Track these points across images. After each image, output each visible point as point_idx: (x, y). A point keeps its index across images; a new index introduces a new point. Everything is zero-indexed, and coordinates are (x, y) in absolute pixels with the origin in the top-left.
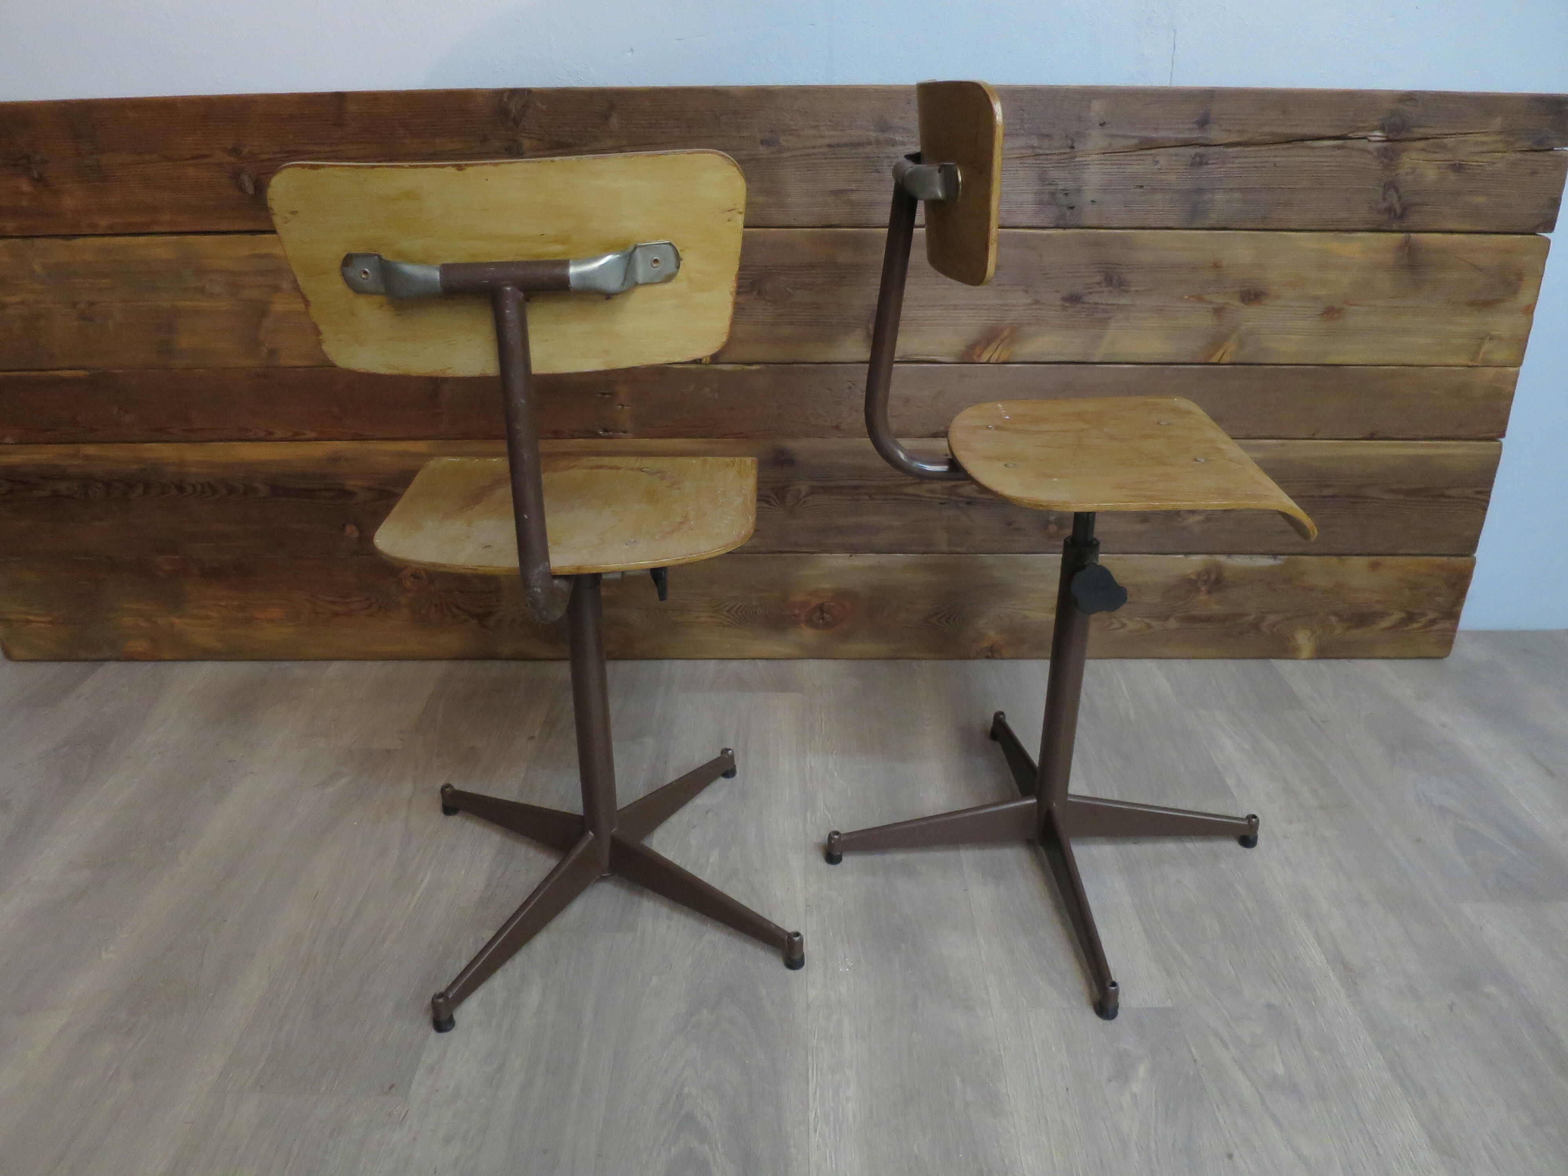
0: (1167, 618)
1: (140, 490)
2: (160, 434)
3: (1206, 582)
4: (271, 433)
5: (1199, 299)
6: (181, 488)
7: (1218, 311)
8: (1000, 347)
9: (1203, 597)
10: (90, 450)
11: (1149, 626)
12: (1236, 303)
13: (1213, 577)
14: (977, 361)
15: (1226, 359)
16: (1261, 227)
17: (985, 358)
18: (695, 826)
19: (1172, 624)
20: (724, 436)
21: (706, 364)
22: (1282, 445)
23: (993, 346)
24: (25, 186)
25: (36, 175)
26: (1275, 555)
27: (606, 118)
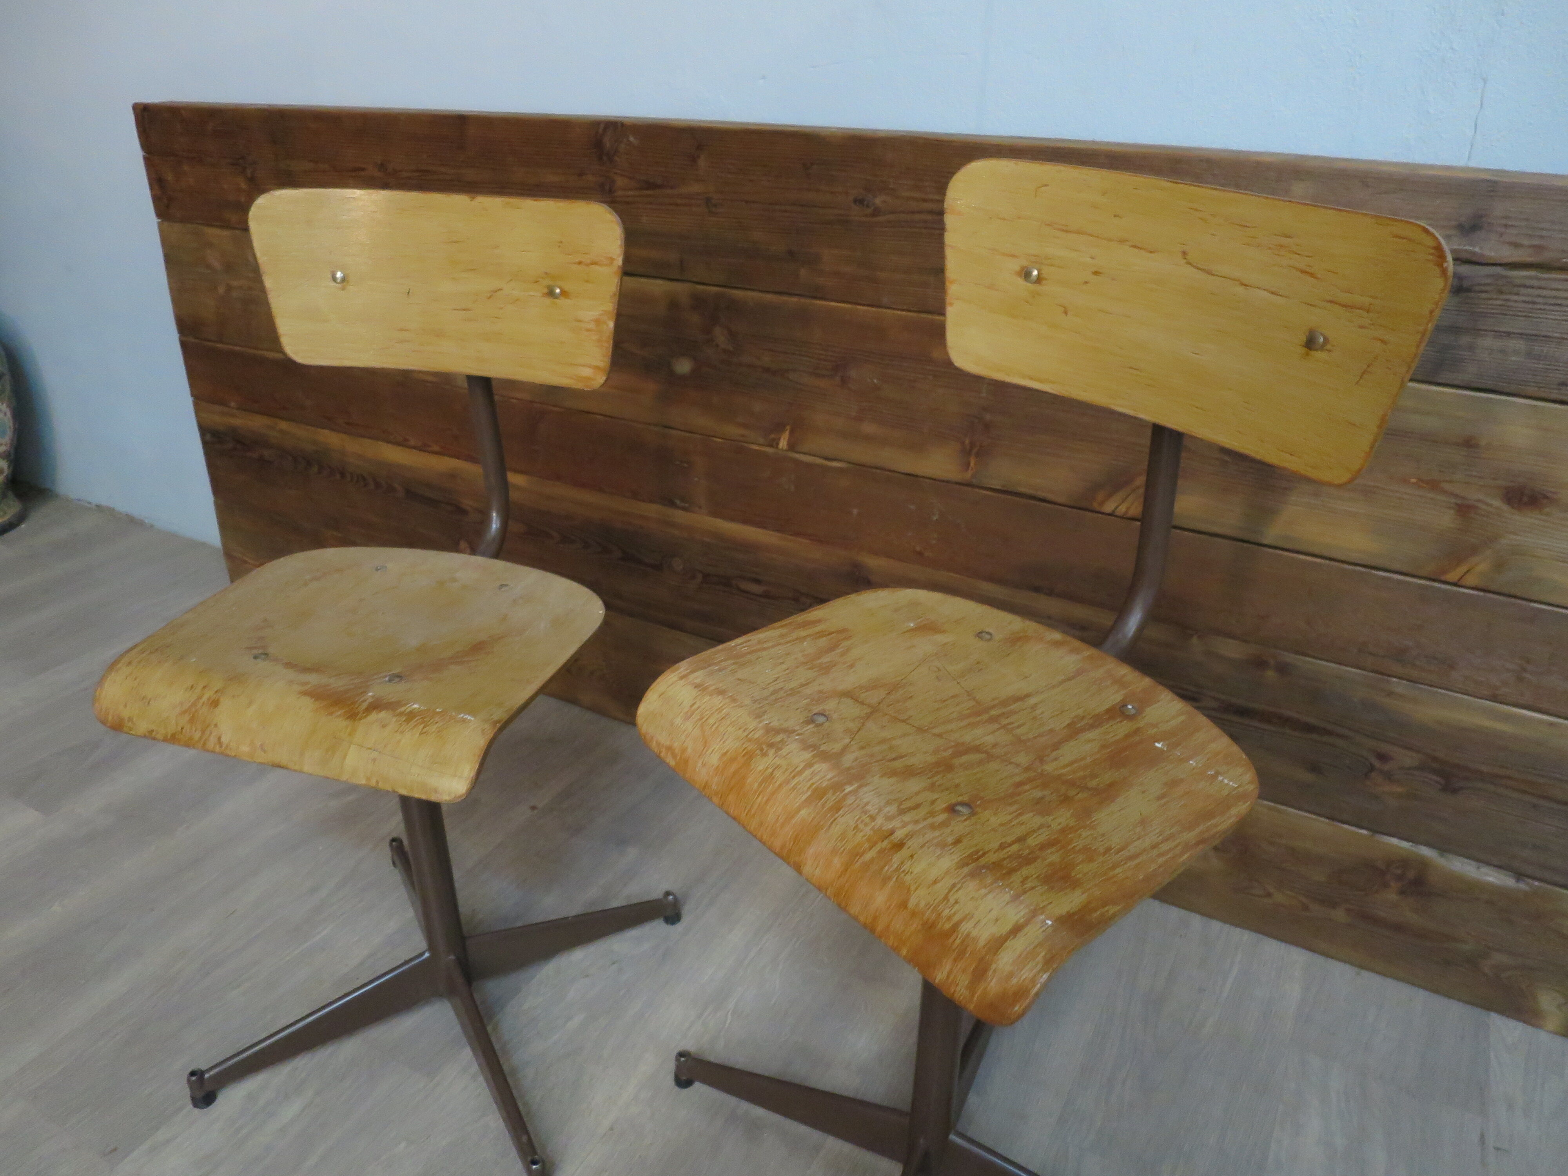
0: (1334, 905)
1: (315, 469)
2: (328, 422)
3: (1400, 878)
4: (406, 440)
5: (1434, 485)
6: (343, 475)
7: (1464, 509)
8: (1130, 499)
9: (1391, 896)
10: (283, 425)
11: (1306, 908)
12: (1497, 503)
13: (1411, 874)
14: (1098, 508)
15: (1470, 580)
16: (1554, 396)
17: (1109, 507)
18: (587, 976)
19: (1339, 915)
20: (797, 534)
21: (782, 449)
22: (1552, 724)
23: (1121, 494)
24: (244, 186)
25: (249, 175)
26: (1519, 876)
27: (694, 159)
